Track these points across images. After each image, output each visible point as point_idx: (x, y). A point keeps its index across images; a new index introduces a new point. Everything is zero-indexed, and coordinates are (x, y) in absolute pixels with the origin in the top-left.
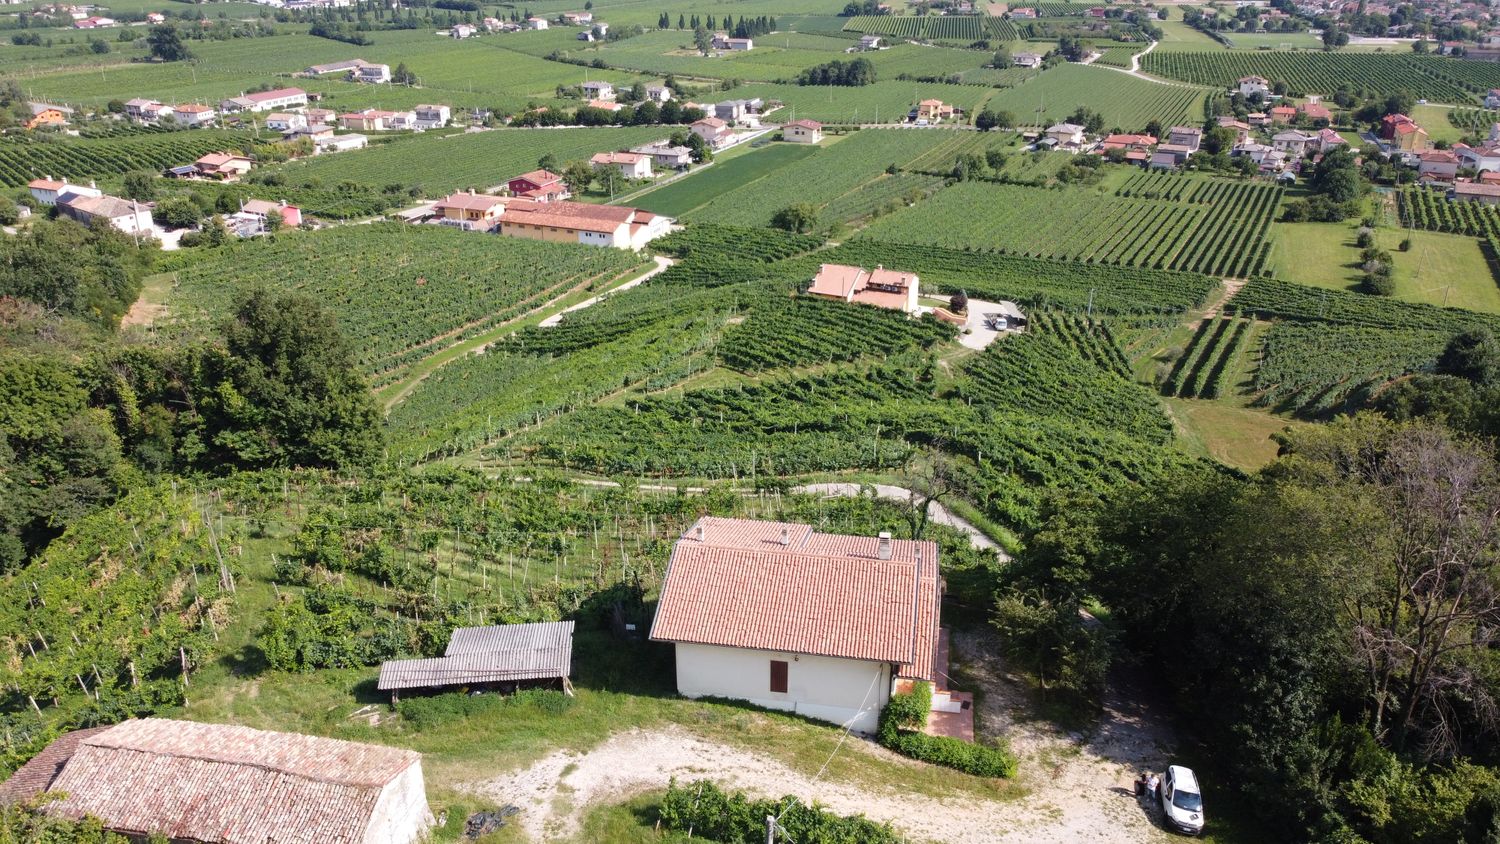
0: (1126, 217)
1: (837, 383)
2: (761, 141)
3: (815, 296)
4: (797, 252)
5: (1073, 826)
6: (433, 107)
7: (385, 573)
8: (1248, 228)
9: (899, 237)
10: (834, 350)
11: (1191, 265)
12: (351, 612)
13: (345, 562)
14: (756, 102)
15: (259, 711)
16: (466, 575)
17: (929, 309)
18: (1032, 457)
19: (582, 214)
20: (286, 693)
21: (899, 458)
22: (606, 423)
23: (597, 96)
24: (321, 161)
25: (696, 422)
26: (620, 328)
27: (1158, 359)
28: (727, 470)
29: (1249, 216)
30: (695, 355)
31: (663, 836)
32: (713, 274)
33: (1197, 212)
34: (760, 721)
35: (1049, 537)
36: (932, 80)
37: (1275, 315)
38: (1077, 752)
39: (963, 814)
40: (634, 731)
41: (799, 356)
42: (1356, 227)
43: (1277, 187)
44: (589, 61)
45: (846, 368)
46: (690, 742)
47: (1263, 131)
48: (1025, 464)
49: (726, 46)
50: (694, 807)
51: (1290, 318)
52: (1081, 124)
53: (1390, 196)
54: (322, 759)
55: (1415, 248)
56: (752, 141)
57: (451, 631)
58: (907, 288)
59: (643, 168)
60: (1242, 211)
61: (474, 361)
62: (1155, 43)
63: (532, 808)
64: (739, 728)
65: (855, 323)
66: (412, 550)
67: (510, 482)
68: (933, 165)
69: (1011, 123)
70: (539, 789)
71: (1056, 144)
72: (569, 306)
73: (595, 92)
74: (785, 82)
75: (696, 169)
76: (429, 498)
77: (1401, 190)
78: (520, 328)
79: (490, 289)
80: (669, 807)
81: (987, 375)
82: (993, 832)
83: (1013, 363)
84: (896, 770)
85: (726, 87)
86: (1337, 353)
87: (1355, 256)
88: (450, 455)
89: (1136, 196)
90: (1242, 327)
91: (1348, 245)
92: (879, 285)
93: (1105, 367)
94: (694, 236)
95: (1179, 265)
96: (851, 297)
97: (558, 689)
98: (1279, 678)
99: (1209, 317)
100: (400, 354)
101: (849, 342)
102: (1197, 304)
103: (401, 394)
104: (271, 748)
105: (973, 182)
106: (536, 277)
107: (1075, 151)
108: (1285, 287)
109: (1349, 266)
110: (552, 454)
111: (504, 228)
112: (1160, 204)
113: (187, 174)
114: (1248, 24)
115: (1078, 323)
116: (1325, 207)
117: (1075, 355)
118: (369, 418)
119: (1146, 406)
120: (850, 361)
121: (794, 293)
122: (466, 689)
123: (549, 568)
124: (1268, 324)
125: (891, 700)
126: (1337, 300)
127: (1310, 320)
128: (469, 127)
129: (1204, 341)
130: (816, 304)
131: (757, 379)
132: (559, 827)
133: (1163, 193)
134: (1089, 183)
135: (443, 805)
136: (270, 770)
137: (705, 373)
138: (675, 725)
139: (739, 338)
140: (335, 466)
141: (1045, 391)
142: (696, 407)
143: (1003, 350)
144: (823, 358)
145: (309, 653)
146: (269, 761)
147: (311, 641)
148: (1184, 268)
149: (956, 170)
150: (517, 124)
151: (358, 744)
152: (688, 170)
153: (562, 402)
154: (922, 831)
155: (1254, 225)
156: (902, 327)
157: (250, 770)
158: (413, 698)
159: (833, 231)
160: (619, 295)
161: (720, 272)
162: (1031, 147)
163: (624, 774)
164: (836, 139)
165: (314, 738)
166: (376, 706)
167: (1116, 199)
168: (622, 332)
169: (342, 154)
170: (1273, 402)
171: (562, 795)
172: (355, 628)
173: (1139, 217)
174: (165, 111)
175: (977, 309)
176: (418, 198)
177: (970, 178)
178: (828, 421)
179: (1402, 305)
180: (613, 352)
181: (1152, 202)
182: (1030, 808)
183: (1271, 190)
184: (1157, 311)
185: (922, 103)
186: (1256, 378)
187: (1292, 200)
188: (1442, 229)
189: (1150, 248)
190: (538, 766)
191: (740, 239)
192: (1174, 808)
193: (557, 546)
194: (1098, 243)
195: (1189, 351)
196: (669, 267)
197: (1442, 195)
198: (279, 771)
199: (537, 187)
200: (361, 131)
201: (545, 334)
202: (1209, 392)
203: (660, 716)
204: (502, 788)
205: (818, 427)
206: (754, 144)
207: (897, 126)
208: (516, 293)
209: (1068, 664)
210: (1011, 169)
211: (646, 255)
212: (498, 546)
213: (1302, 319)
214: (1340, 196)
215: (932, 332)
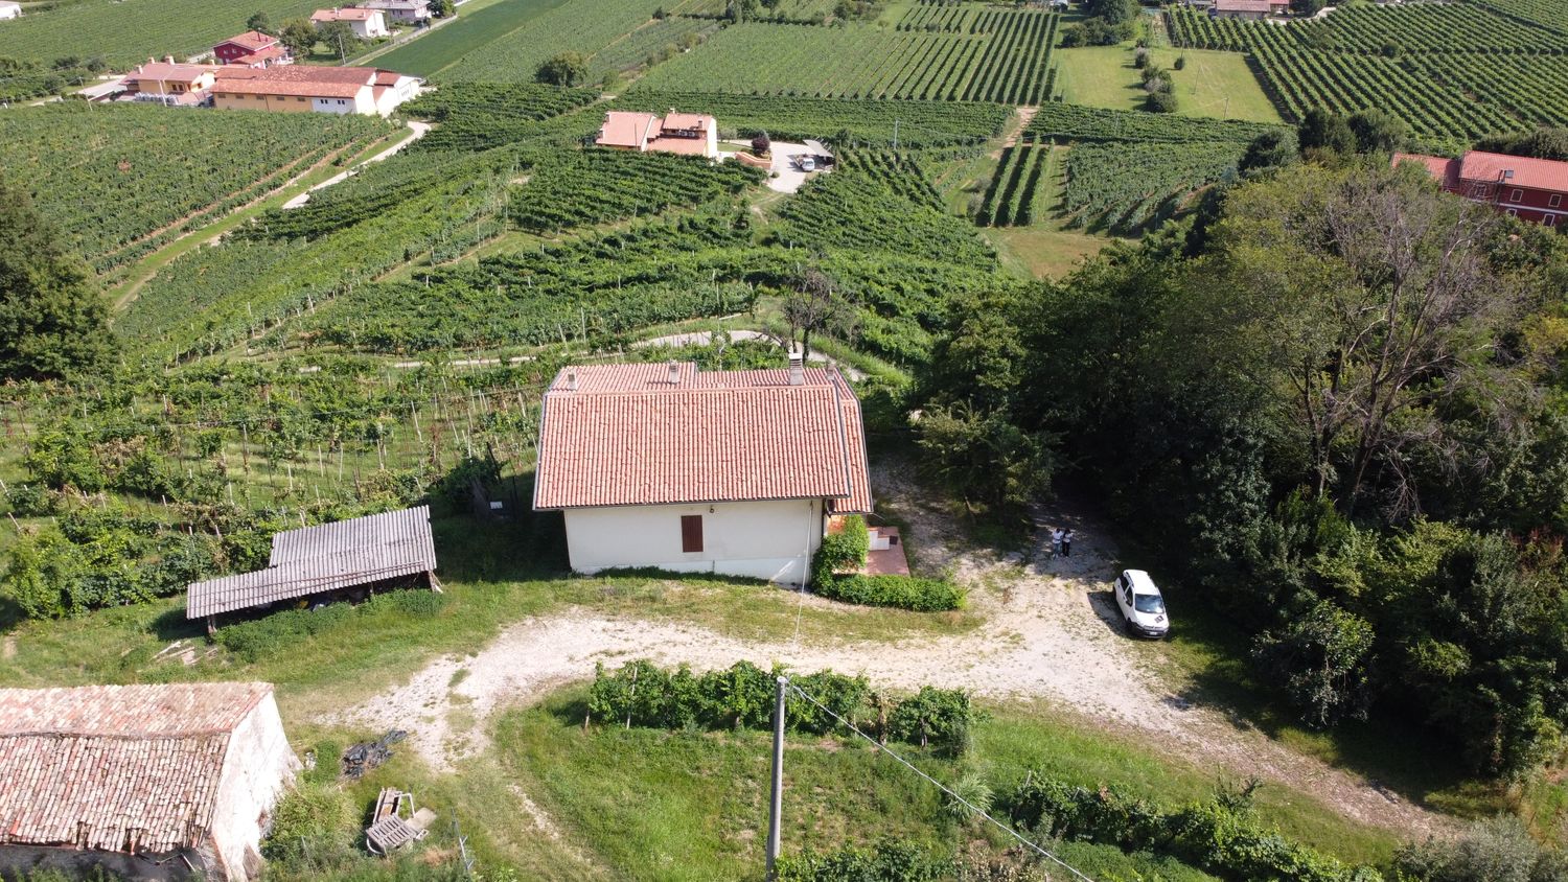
0: (911, 51)
1: (647, 237)
3: (606, 148)
4: (570, 108)
5: (1038, 649)
7: (161, 488)
8: (1031, 55)
9: (679, 84)
10: (638, 202)
11: (983, 95)
12: (125, 536)
13: (104, 479)
15: (23, 672)
16: (266, 478)
17: (731, 155)
18: (880, 288)
19: (312, 78)
20: (57, 645)
21: (746, 300)
22: (394, 299)
25: (500, 290)
26: (383, 201)
27: (967, 190)
28: (551, 334)
29: (1030, 43)
30: (480, 221)
31: (595, 732)
32: (480, 136)
33: (980, 43)
34: (675, 588)
35: (968, 342)
37: (1072, 138)
38: (1022, 573)
39: (921, 654)
40: (529, 621)
41: (601, 211)
42: (1131, 49)
43: (1052, 14)
45: (655, 222)
46: (599, 623)
48: (875, 296)
50: (629, 696)
51: (1087, 140)
53: (1158, 17)
54: (135, 711)
55: (1188, 65)
57: (271, 540)
58: (705, 132)
59: (375, 25)
60: (1022, 39)
61: (210, 253)
63: (423, 728)
64: (653, 599)
65: (655, 173)
66: (188, 458)
67: (294, 373)
68: (703, 8)
70: (426, 705)
72: (314, 184)
75: (438, 24)
76: (197, 397)
77: (1168, 11)
78: (261, 212)
79: (214, 170)
80: (599, 697)
81: (805, 218)
82: (958, 668)
83: (826, 203)
84: (839, 619)
86: (1138, 169)
87: (1136, 77)
88: (207, 354)
89: (917, 29)
90: (1042, 152)
91: (1127, 67)
92: (674, 131)
93: (918, 201)
94: (450, 96)
95: (971, 96)
96: (644, 147)
97: (423, 587)
98: (1233, 461)
99: (1008, 145)
100: (113, 253)
101: (652, 193)
102: (996, 133)
103: (124, 299)
104: (57, 708)
105: (748, 23)
106: (269, 153)
108: (1077, 110)
109: (1131, 87)
110: (338, 338)
111: (218, 101)
112: (943, 36)
115: (885, 158)
116: (1101, 29)
117: (888, 191)
118: (95, 316)
119: (967, 237)
120: (657, 214)
121: (579, 147)
122: (305, 603)
123: (367, 460)
124: (1066, 148)
125: (824, 542)
126: (1127, 120)
127: (1106, 141)
129: (1010, 168)
130: (610, 156)
131: (557, 241)
132: (463, 745)
133: (944, 24)
134: (868, 19)
135: (307, 743)
136: (62, 737)
137: (497, 239)
138: (576, 607)
139: (529, 197)
140: (59, 376)
141: (865, 229)
142: (496, 274)
143: (815, 191)
144: (628, 213)
145: (78, 592)
146: (59, 725)
147: (78, 576)
148: (976, 98)
149: (728, 11)
151: (182, 686)
152: (429, 25)
153: (335, 282)
154: (883, 680)
155: (1036, 53)
156: (707, 173)
157: (34, 742)
158: (236, 623)
159: (607, 82)
160: (373, 167)
161: (488, 134)
163: (530, 671)
165: (116, 687)
166: (188, 641)
167: (898, 34)
168: (386, 206)
170: (1086, 223)
171: (457, 707)
172: (133, 554)
173: (924, 50)
175: (780, 152)
176: (101, 73)
177: (744, 19)
178: (653, 272)
179: (1188, 121)
180: (381, 227)
181: (934, 34)
182: (989, 637)
183: (1047, 16)
184: (959, 142)
186: (1066, 200)
187: (1069, 25)
188: (1209, 47)
189: (940, 80)
190: (418, 679)
191: (503, 97)
192: (1137, 613)
193: (372, 434)
194: (887, 80)
195: (996, 180)
196: (427, 132)
197: (1205, 13)
198: (77, 736)
199: (251, 52)
201: (293, 216)
202: (1023, 219)
203: (556, 599)
204: (378, 712)
205: (642, 279)
208: (247, 173)
209: (1011, 475)
210: (785, 8)
211: (398, 122)
212: (299, 441)
213: (1098, 141)
214: (1113, 18)
215: (739, 177)
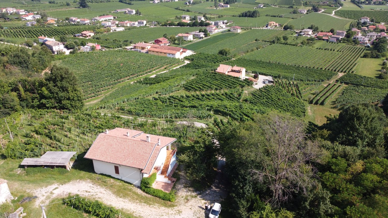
1: (213, 95)
2: (225, 31)
3: (216, 73)
4: (223, 61)
6: (142, 21)
10: (216, 87)
11: (331, 69)
14: (225, 21)
17: (247, 77)
23: (185, 19)
24: (112, 33)
27: (312, 94)
29: (353, 55)
32: (198, 66)
33: (338, 54)
34: (112, 181)
36: (275, 16)
37: (350, 83)
38: (196, 197)
39: (154, 210)
40: (78, 181)
41: (205, 88)
42: (383, 60)
43: (364, 48)
44: (186, 10)
45: (218, 92)
46: (91, 185)
47: (365, 32)
49: (223, 6)
50: (73, 201)
51: (354, 84)
52: (312, 29)
56: (222, 31)
58: (242, 71)
59: (190, 37)
60: (351, 54)
62: (341, 7)
63: (41, 197)
64: (105, 182)
65: (224, 80)
68: (268, 39)
69: (293, 28)
70: (45, 193)
71: (304, 34)
72: (159, 72)
73: (185, 18)
74: (235, 16)
75: (205, 38)
78: (144, 77)
79: (139, 67)
81: (257, 96)
83: (266, 93)
84: (142, 197)
85: (219, 17)
87: (380, 68)
89: (322, 49)
90: (339, 86)
91: (379, 65)
94: (197, 56)
95: (327, 69)
96: (227, 73)
99: (331, 83)
100: (112, 83)
102: (328, 80)
105: (278, 44)
106: (152, 65)
107: (309, 36)
108: (356, 76)
109: (378, 71)
113: (79, 36)
114: (369, 2)
115: (290, 83)
116: (375, 54)
120: (219, 90)
121: (213, 72)
122: (43, 167)
124: (347, 86)
125: (143, 178)
126: (370, 80)
127: (359, 85)
128: (151, 26)
129: (327, 89)
130: (216, 75)
131: (191, 93)
132: (44, 202)
133: (330, 49)
134: (310, 45)
137: (179, 91)
139: (190, 83)
141: (272, 101)
143: (264, 89)
144: (212, 89)
148: (329, 69)
149: (273, 41)
150: (163, 25)
152: (203, 38)
155: (354, 58)
156: (237, 82)
159: (235, 56)
160: (172, 70)
161: (200, 65)
162: (297, 35)
164: (245, 31)
166: (21, 169)
167: (316, 50)
168: (167, 80)
169: (117, 32)
170: (339, 107)
171: (50, 195)
174: (79, 20)
175: (261, 78)
176: (131, 44)
182: (174, 210)
183: (362, 48)
184: (315, 81)
185: (270, 22)
186: (337, 100)
187: (367, 52)
191: (209, 57)
192: (210, 214)
195: (320, 92)
196: (187, 63)
199: (161, 42)
200: (123, 26)
201: (150, 79)
202: (322, 104)
203: (87, 177)
204: (37, 192)
206: (222, 32)
207: (262, 28)
208: (145, 68)
210: (289, 41)
211: (183, 60)
213: (357, 85)
214: (381, 51)
215: (244, 84)
